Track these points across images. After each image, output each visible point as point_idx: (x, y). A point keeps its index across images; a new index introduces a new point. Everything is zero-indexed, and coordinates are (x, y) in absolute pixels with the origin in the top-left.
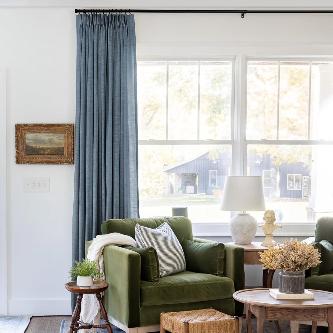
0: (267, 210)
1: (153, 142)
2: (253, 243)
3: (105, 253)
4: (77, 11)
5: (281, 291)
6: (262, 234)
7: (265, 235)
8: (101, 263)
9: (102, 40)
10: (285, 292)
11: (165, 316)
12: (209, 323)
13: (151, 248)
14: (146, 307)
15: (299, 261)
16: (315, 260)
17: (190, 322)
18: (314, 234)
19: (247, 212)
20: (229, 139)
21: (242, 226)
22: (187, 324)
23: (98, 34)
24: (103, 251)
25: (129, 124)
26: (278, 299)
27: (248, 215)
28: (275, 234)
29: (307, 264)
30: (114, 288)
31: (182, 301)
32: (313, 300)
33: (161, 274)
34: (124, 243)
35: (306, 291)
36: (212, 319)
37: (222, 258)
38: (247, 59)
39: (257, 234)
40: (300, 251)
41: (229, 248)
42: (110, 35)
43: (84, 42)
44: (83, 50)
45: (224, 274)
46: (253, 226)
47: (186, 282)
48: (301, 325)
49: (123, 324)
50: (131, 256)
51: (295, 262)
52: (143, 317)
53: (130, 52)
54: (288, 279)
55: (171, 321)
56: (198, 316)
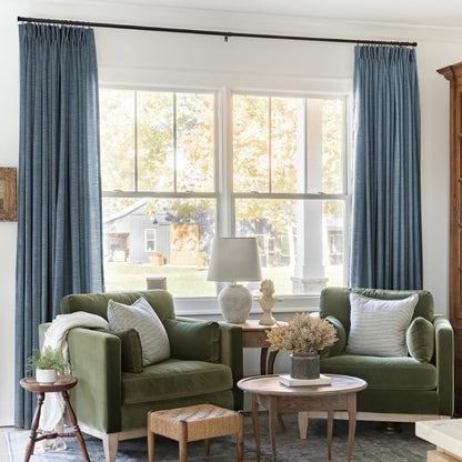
0: (263, 279)
1: (119, 194)
2: (247, 321)
3: (70, 338)
4: (19, 19)
5: (293, 376)
6: (260, 310)
7: (262, 311)
8: (64, 351)
9: (53, 62)
10: (298, 378)
11: (153, 416)
12: (210, 421)
13: (133, 330)
14: (129, 405)
15: (312, 339)
16: (331, 338)
17: (189, 421)
18: (318, 308)
19: (238, 283)
20: (213, 191)
21: (235, 300)
22: (184, 423)
23: (48, 52)
24: (67, 336)
25: (90, 182)
26: (291, 387)
27: (241, 286)
28: (274, 309)
29: (322, 342)
30: (84, 383)
31: (172, 396)
32: (330, 385)
33: (146, 362)
34: (93, 325)
35: (321, 375)
36: (212, 416)
37: (217, 340)
38: (232, 92)
39: (253, 310)
40: (313, 327)
41: (224, 327)
42: (63, 55)
43: (29, 63)
44: (28, 73)
45: (220, 361)
46: (247, 301)
47: (175, 372)
48: (310, 420)
49: (100, 429)
50: (108, 341)
51: (307, 341)
52: (125, 419)
53: (90, 81)
54: (301, 361)
55: (162, 421)
56: (195, 414)
